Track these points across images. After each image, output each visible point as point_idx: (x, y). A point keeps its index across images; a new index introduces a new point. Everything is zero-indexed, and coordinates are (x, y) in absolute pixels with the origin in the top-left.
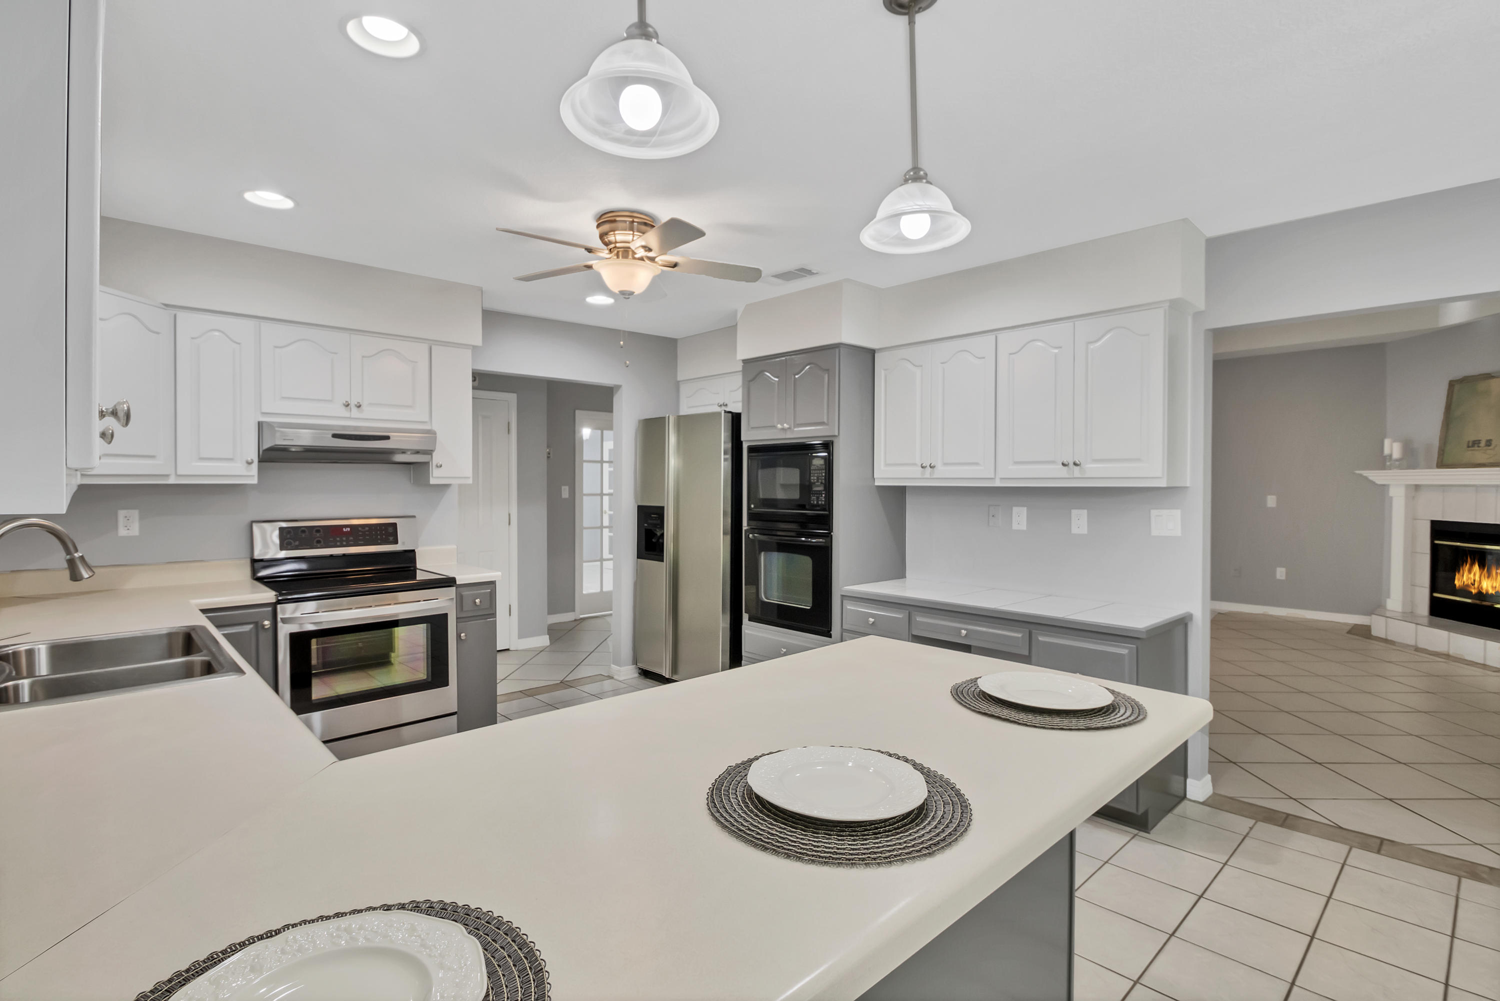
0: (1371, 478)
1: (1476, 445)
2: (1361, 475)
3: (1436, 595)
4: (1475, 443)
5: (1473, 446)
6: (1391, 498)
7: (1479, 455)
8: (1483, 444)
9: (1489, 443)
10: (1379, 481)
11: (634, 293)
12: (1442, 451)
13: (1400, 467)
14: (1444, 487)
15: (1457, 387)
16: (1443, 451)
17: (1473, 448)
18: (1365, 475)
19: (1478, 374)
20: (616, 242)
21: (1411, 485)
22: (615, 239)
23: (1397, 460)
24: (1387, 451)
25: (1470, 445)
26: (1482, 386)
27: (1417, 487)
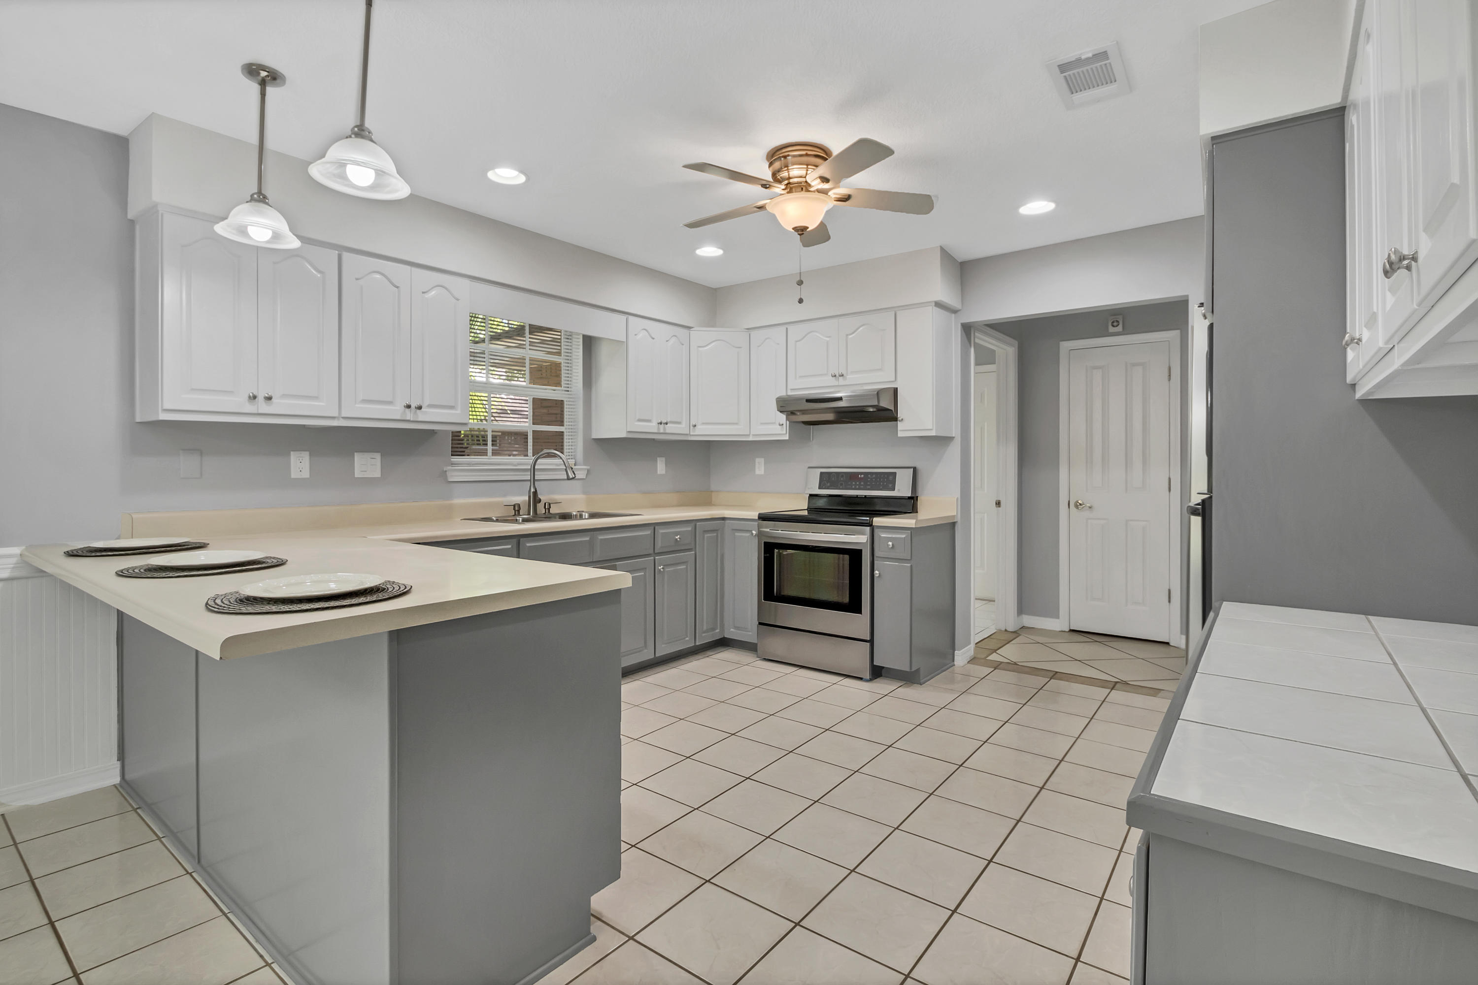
11: (808, 228)
20: (789, 178)
22: (789, 175)
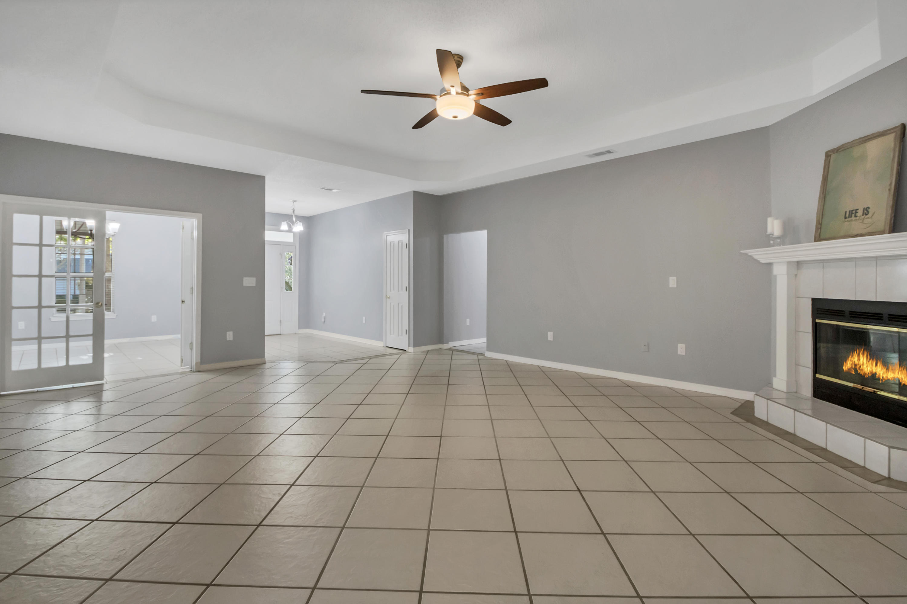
0: (756, 257)
1: (853, 215)
2: (746, 254)
3: (818, 376)
4: (853, 213)
5: (850, 216)
6: (776, 276)
7: (856, 225)
8: (860, 213)
9: (866, 211)
10: (764, 260)
12: (819, 225)
13: (783, 244)
14: (824, 262)
15: (833, 157)
16: (821, 224)
17: (850, 219)
18: (750, 254)
19: (852, 141)
21: (793, 262)
23: (778, 238)
24: (769, 231)
25: (847, 215)
26: (857, 151)
27: (799, 264)
